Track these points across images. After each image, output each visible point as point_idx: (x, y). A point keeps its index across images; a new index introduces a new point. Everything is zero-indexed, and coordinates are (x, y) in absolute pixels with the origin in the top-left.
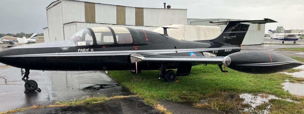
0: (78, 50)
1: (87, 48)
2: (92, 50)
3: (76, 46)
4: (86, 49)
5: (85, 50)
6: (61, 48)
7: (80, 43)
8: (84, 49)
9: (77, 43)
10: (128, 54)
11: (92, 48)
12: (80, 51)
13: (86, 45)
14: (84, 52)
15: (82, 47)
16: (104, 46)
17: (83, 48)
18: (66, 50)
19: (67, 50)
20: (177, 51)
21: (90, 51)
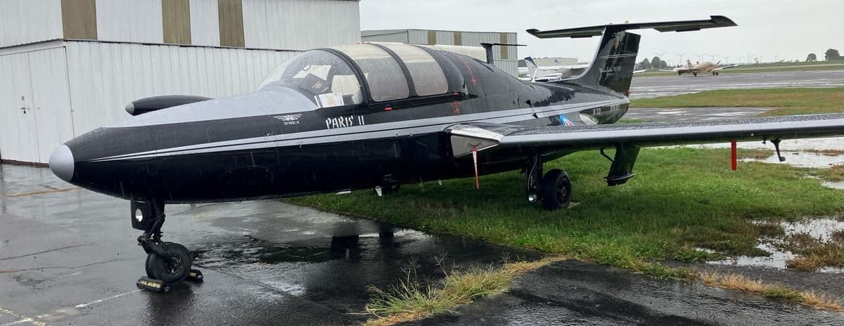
0: (327, 121)
1: (348, 116)
2: (361, 118)
3: (317, 108)
4: (346, 119)
5: (345, 122)
6: (279, 118)
7: (328, 97)
8: (341, 117)
9: (319, 99)
10: (441, 129)
11: (360, 114)
12: (331, 126)
13: (343, 104)
14: (343, 126)
15: (334, 112)
16: (388, 107)
17: (338, 117)
18: (292, 123)
19: (298, 122)
20: (535, 115)
21: (356, 123)
